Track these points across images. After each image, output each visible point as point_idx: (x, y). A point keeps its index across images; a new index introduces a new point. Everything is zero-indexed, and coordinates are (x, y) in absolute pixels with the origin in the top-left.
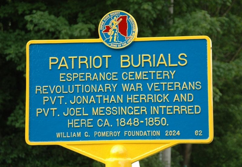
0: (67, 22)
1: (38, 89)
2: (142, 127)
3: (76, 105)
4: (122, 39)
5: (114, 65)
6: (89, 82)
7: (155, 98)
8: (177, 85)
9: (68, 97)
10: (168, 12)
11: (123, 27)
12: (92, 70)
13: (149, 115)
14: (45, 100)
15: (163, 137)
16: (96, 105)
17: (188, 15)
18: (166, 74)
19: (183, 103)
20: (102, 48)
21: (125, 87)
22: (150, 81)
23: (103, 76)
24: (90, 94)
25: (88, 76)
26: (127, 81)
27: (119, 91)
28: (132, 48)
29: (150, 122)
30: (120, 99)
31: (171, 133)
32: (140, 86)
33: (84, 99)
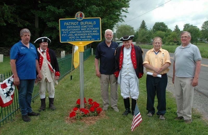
0: (57, 9)
1: (62, 30)
2: (86, 38)
3: (71, 34)
4: (81, 18)
5: (79, 24)
6: (74, 28)
7: (89, 32)
8: (94, 28)
9: (69, 32)
10: (85, 5)
11: (81, 16)
12: (74, 26)
13: (87, 36)
14: (64, 32)
15: (91, 40)
16: (76, 34)
17: (90, 6)
18: (91, 26)
19: (95, 33)
20: (76, 20)
21: (82, 29)
22: (88, 28)
23: (77, 27)
24: (74, 31)
26: (82, 28)
27: (81, 30)
28: (84, 20)
29: (88, 37)
30: (81, 32)
31: (92, 39)
32: (85, 29)
33: (73, 32)
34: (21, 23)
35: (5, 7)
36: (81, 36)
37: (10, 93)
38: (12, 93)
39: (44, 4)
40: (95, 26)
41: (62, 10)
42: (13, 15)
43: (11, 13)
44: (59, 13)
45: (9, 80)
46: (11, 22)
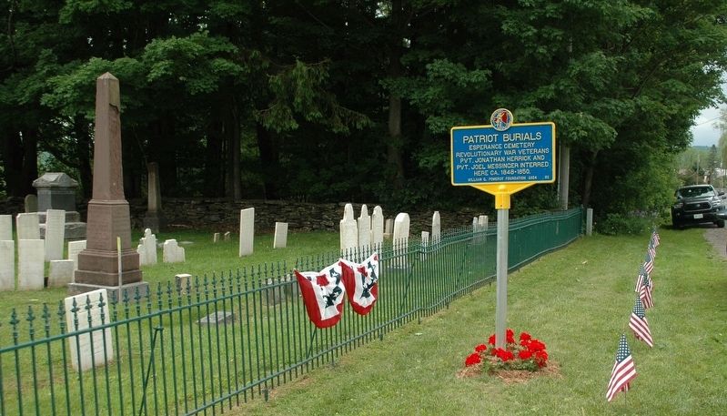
1: (457, 154)
2: (516, 175)
3: (478, 163)
4: (504, 125)
5: (500, 140)
6: (485, 150)
7: (523, 158)
8: (535, 150)
9: (474, 159)
10: (566, 52)
11: (505, 118)
12: (488, 143)
13: (519, 168)
14: (462, 160)
15: (527, 180)
16: (490, 163)
17: (585, 56)
18: (529, 144)
19: (539, 161)
20: (492, 131)
21: (506, 153)
22: (520, 149)
23: (493, 147)
24: (486, 157)
25: (485, 146)
26: (507, 149)
27: (503, 155)
28: (511, 130)
29: (520, 172)
30: (503, 159)
31: (532, 177)
32: (514, 152)
33: (483, 160)
34: (343, 121)
35: (297, 71)
36: (503, 169)
37: (335, 299)
38: (339, 301)
39: (422, 56)
40: (538, 144)
41: (478, 76)
42: (319, 95)
43: (315, 88)
44: (469, 83)
45: (332, 271)
46: (313, 117)
